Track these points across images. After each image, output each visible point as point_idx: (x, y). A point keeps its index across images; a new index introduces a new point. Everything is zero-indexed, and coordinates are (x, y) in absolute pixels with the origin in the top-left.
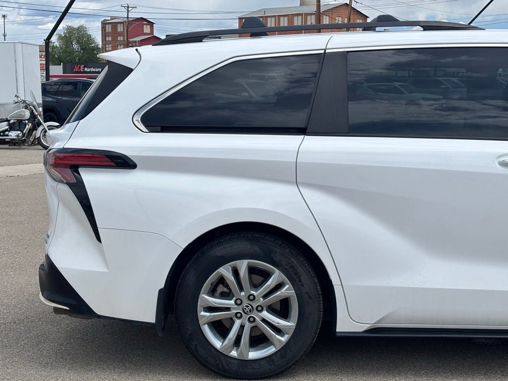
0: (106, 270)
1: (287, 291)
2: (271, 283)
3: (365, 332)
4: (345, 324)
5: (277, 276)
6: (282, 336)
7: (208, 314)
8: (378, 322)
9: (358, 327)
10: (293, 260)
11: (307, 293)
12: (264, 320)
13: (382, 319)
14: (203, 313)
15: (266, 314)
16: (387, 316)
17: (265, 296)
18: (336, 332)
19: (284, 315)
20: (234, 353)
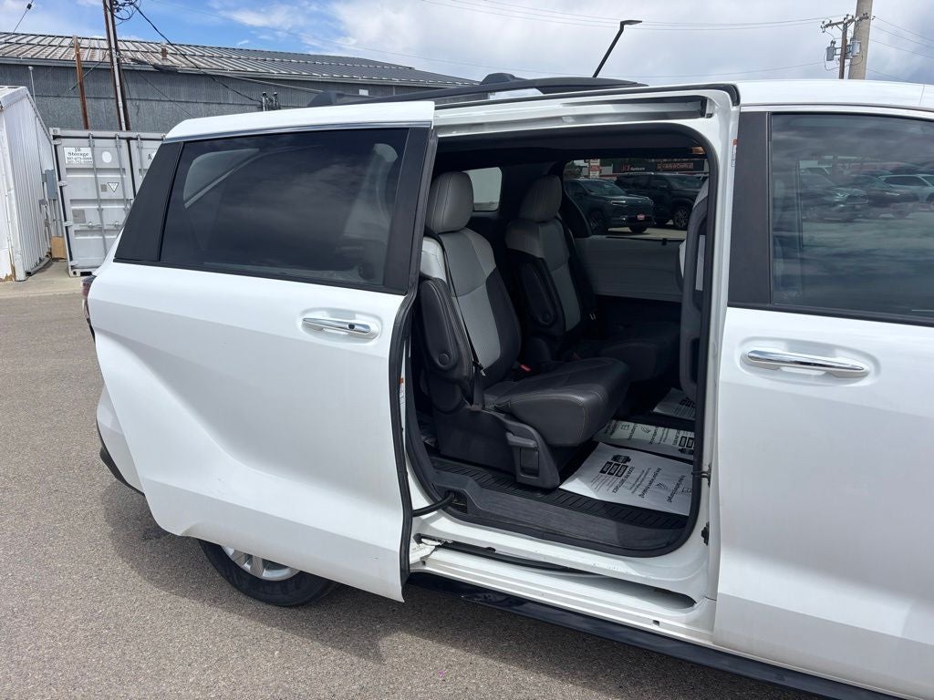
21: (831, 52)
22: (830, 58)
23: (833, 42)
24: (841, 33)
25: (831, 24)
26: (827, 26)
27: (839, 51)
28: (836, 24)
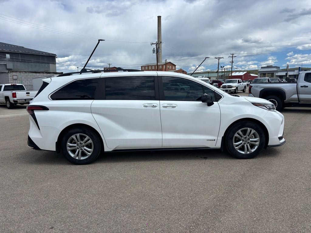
0: (42, 137)
1: (90, 141)
2: (86, 139)
3: (112, 151)
4: (106, 149)
5: (87, 137)
6: (90, 153)
7: (69, 148)
8: (115, 148)
9: (110, 150)
10: (91, 133)
11: (95, 142)
12: (85, 149)
13: (116, 147)
14: (68, 148)
15: (85, 148)
16: (117, 146)
17: (85, 143)
18: (104, 151)
19: (90, 148)
20: (77, 158)
21: (154, 51)
22: (154, 53)
23: (154, 49)
24: (156, 46)
25: (153, 44)
26: (152, 44)
27: (156, 51)
28: (154, 44)
